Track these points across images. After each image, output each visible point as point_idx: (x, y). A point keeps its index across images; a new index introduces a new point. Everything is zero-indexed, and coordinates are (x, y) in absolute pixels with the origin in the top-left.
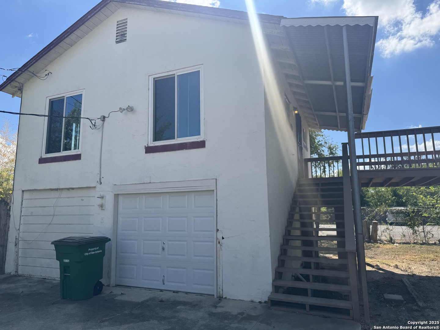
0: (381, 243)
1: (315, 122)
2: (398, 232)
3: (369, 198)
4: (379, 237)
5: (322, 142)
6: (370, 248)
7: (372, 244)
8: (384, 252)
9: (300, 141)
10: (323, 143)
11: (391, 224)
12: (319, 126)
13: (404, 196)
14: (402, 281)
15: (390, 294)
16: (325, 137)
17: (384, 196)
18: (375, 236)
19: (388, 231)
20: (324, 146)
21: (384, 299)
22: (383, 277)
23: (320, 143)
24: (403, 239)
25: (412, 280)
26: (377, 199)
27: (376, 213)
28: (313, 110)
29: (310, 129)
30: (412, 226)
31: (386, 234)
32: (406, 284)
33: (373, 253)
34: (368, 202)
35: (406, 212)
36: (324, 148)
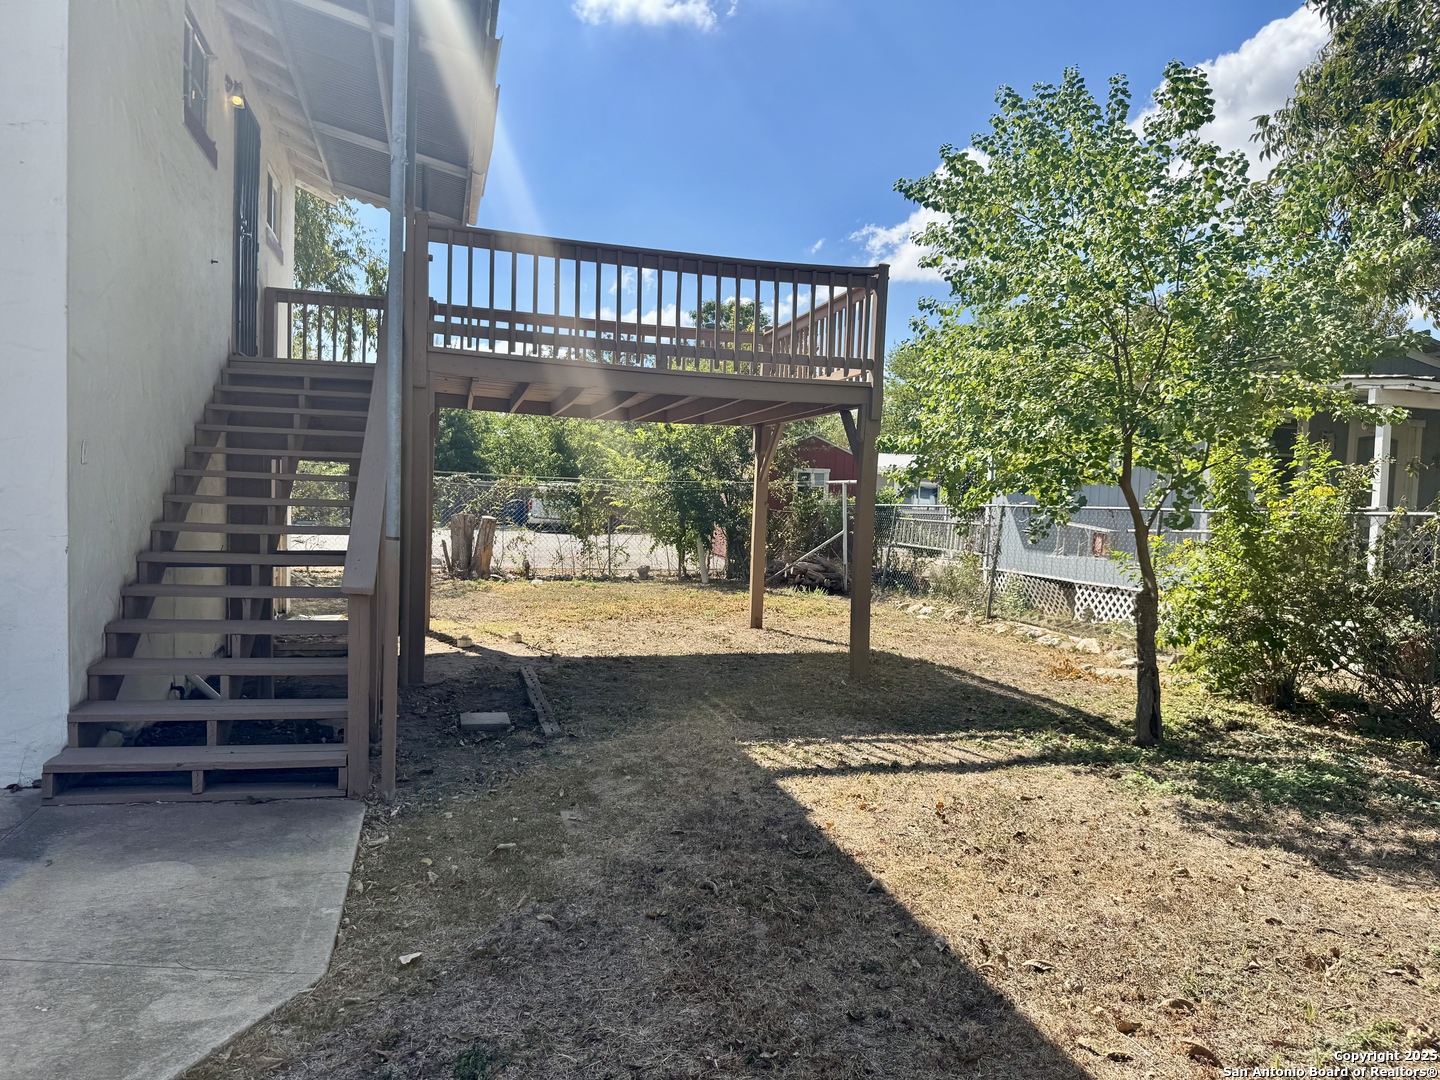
0: (496, 579)
1: (317, 163)
2: (547, 549)
3: (488, 450)
4: (497, 562)
5: (349, 246)
6: (463, 593)
7: (472, 583)
8: (499, 601)
9: (247, 217)
10: (353, 252)
11: (533, 527)
12: (329, 182)
13: (581, 452)
14: (519, 675)
15: (478, 711)
16: (360, 231)
17: (528, 450)
18: (484, 560)
19: (521, 546)
20: (354, 261)
21: (459, 726)
22: (472, 668)
23: (342, 248)
24: (557, 566)
25: (547, 670)
26: (511, 456)
27: (496, 493)
28: (307, 112)
29: (299, 184)
30: (581, 533)
31: (515, 553)
32: (528, 682)
33: (467, 607)
34: (484, 462)
35: (572, 494)
36: (353, 270)
